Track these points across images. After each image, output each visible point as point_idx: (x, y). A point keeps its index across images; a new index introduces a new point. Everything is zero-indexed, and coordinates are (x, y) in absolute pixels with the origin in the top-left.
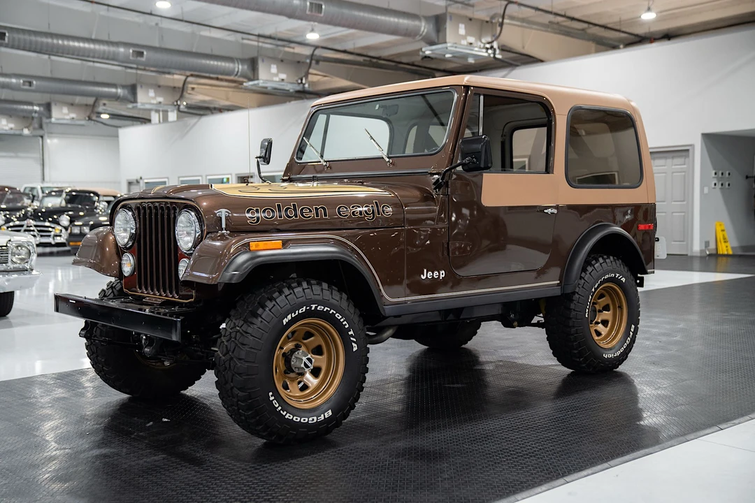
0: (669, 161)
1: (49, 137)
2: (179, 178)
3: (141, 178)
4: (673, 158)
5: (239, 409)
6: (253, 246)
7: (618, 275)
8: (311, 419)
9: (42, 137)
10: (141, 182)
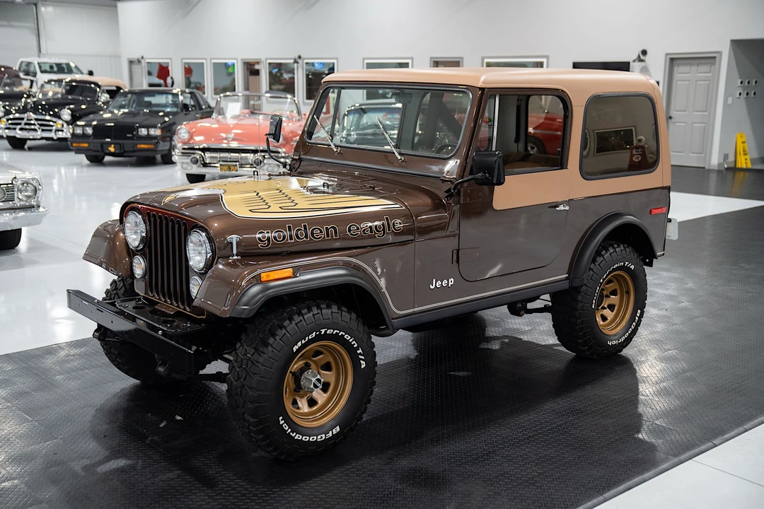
0: (694, 68)
1: (43, 5)
2: (182, 59)
3: (143, 57)
4: (698, 65)
5: (249, 426)
6: (264, 277)
7: (627, 263)
8: (319, 437)
9: (36, 5)
10: (143, 61)
